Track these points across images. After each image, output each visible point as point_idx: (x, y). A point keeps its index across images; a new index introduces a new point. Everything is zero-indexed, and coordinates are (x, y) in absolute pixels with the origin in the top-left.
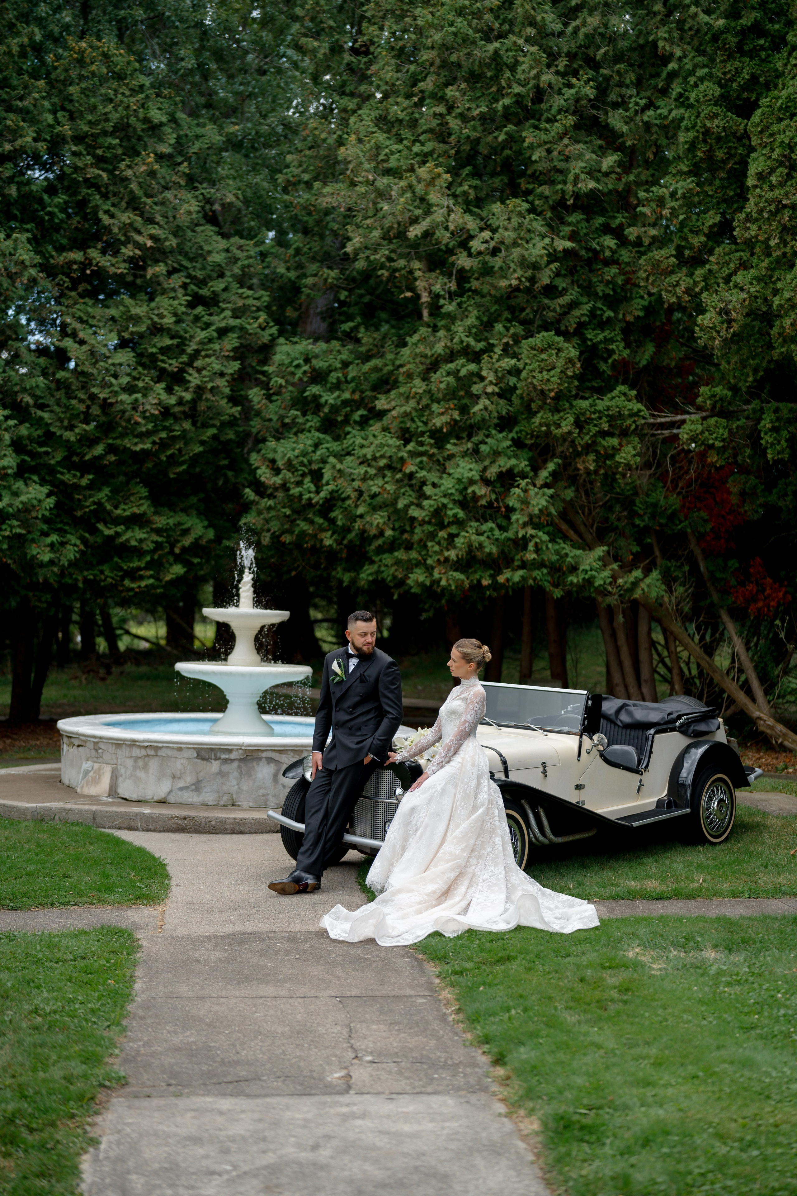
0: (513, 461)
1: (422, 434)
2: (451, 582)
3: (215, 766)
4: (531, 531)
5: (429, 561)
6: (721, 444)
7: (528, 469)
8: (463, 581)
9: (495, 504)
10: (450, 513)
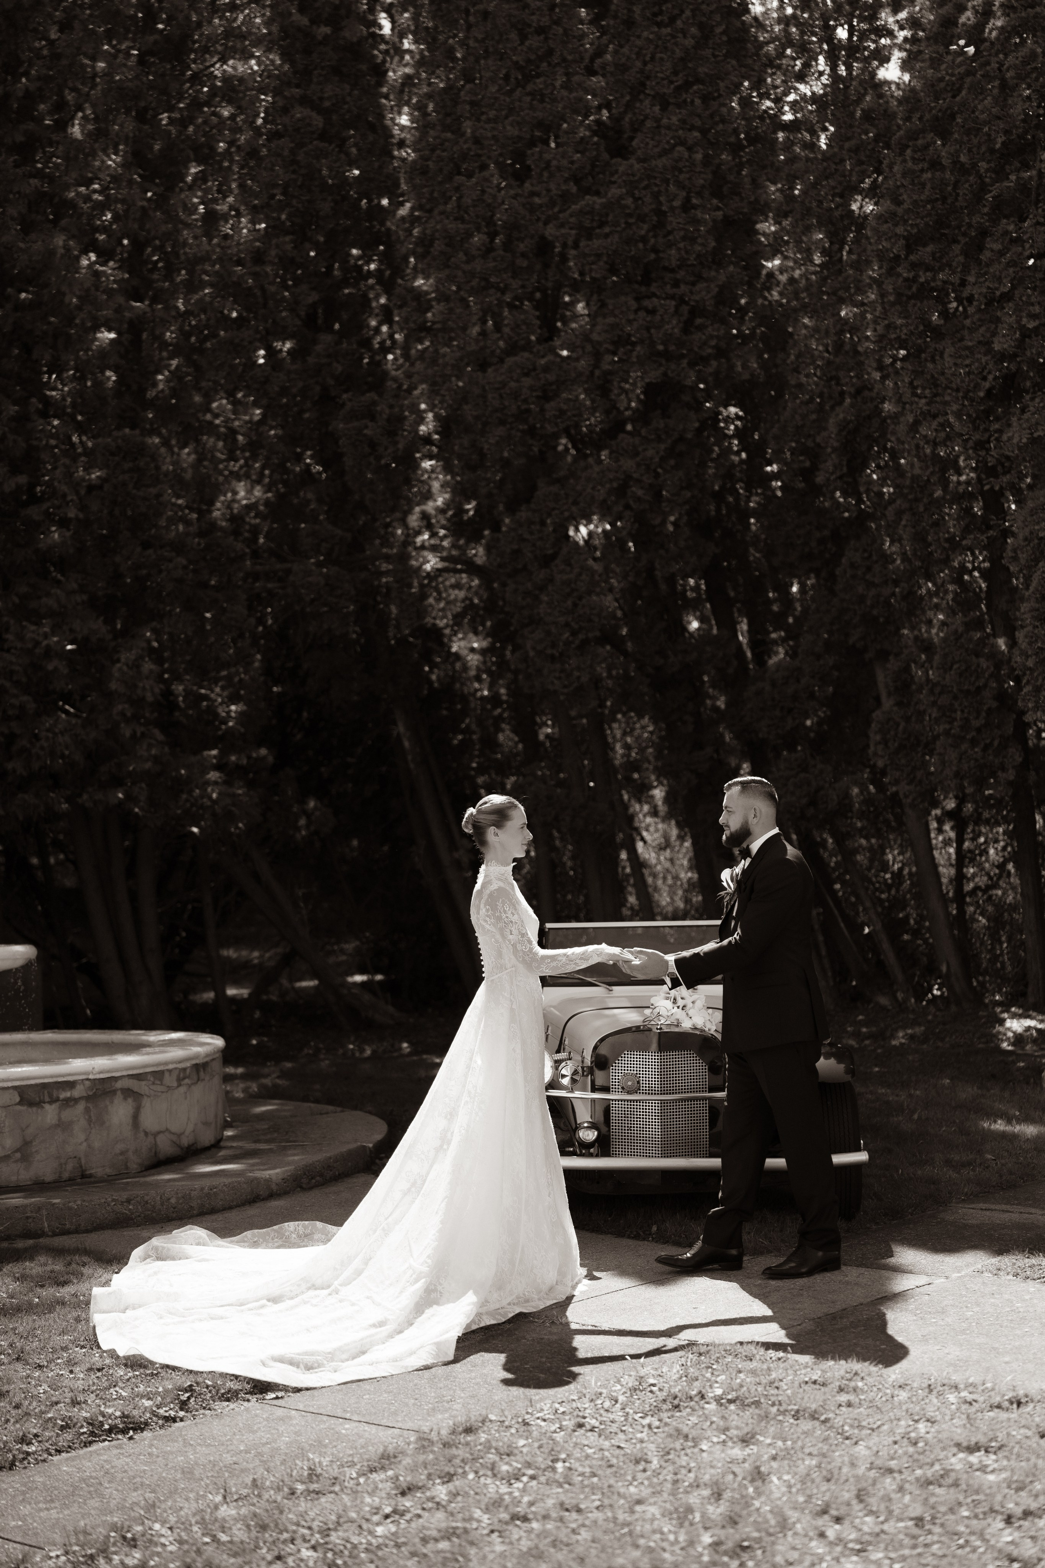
3: (50, 1112)
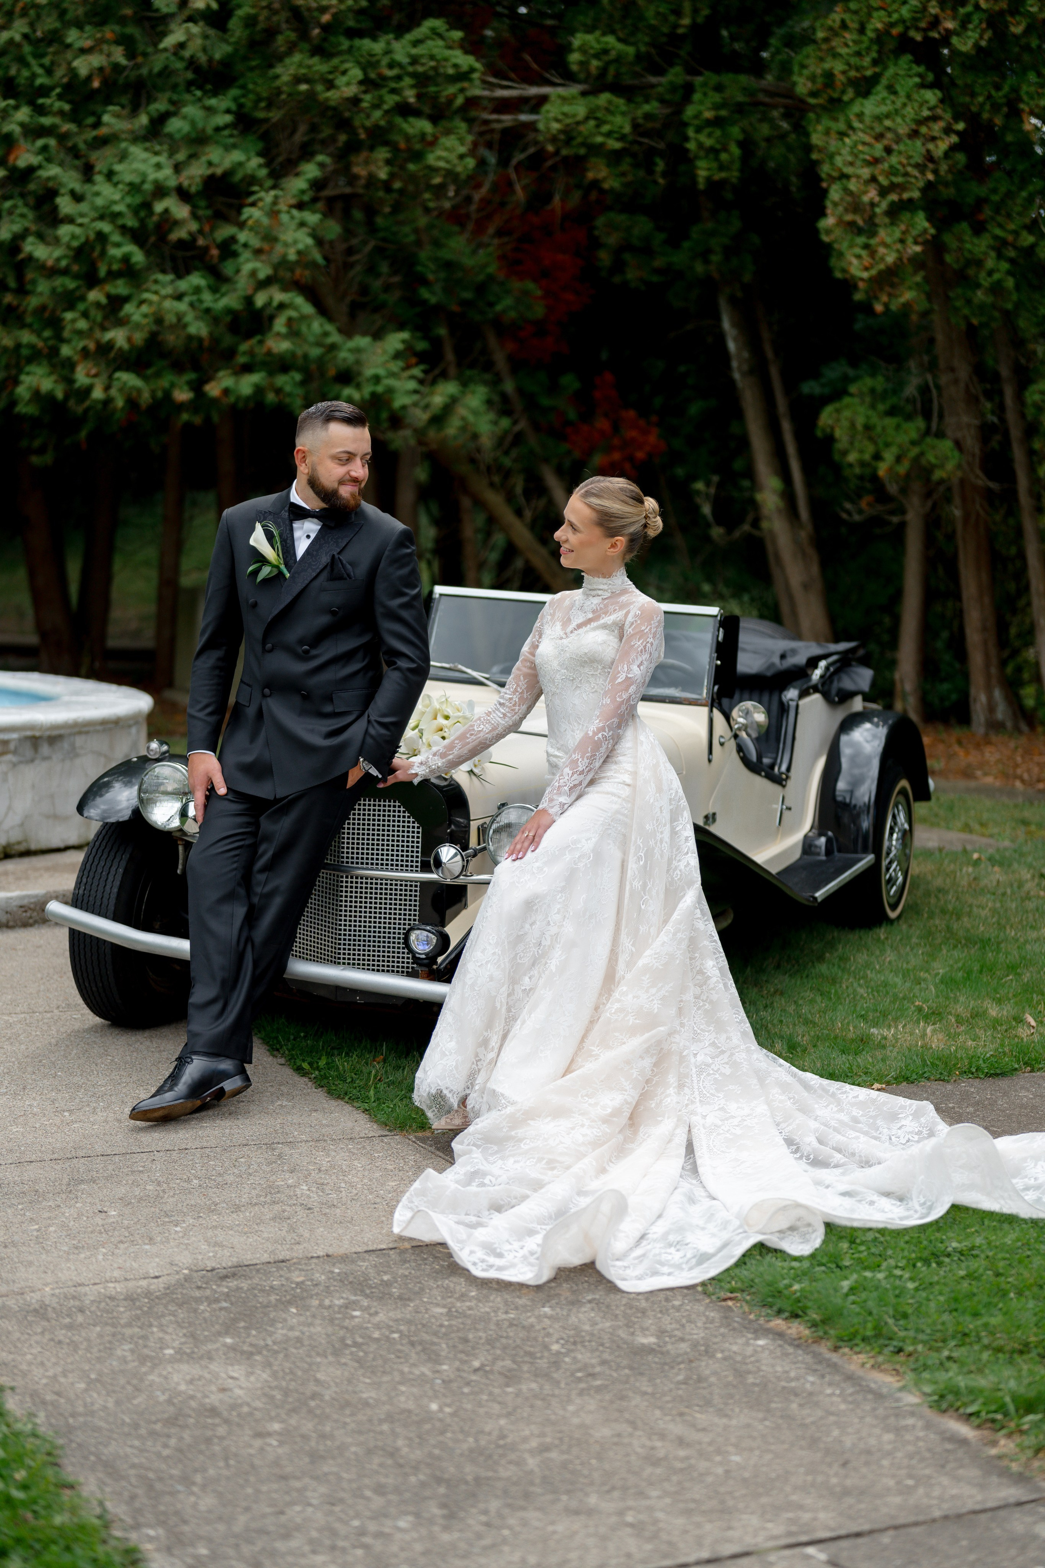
0: (237, 156)
1: (44, 91)
2: (113, 392)
4: (279, 296)
5: (66, 351)
6: (617, 145)
7: (263, 172)
8: (139, 391)
9: (201, 242)
10: (116, 252)
